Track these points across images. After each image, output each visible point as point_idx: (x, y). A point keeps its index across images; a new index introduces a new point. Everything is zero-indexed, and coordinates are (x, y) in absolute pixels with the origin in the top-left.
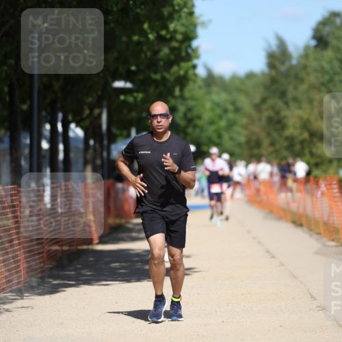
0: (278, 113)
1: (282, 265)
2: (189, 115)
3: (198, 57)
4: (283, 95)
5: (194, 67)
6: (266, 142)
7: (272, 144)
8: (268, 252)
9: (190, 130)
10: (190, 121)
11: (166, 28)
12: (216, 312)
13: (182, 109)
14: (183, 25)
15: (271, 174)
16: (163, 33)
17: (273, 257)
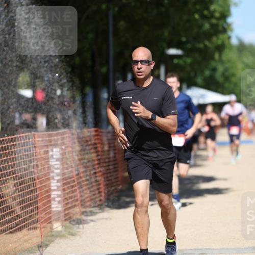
3: (232, 30)
5: (229, 38)
10: (227, 78)
11: (207, 8)
13: (220, 69)
14: (221, 6)
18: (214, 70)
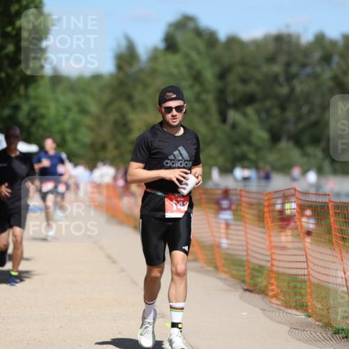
0: (123, 116)
1: (122, 270)
2: (33, 115)
4: (129, 98)
6: (111, 146)
7: (117, 147)
8: (109, 257)
9: (33, 129)
10: (33, 121)
11: (12, 23)
12: (54, 317)
13: (25, 108)
15: (115, 178)
16: (9, 29)
17: (114, 262)
18: (17, 108)
